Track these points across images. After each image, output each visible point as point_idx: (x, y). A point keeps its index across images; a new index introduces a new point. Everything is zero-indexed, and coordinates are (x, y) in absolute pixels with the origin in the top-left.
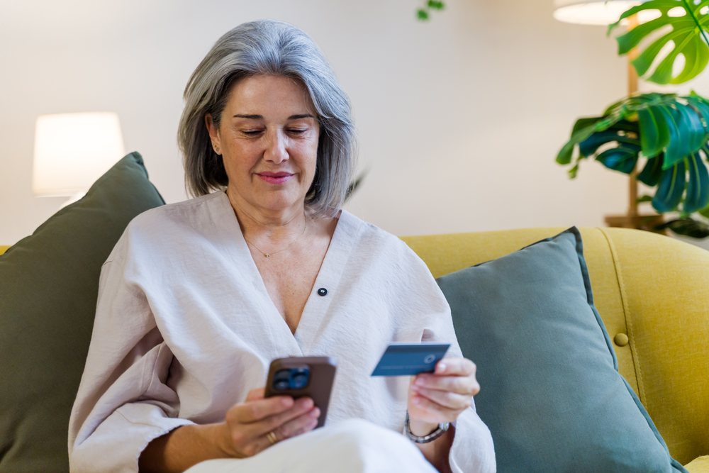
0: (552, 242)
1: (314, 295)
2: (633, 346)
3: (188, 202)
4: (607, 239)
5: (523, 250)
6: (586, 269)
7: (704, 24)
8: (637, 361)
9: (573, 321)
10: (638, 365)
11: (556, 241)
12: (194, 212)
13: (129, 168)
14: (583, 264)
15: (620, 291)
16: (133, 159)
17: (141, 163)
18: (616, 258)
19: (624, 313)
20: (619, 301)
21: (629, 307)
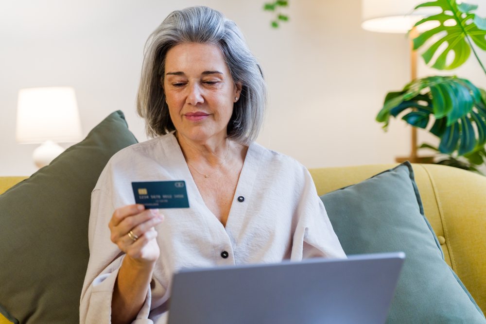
0: (393, 172)
1: (235, 202)
2: (449, 245)
3: (147, 142)
4: (426, 171)
5: (373, 178)
6: (417, 190)
7: (468, 31)
8: (452, 255)
9: (414, 227)
10: (453, 258)
11: (396, 171)
12: (153, 149)
13: (115, 121)
14: (415, 187)
15: (438, 207)
16: (117, 114)
17: (123, 117)
18: (434, 185)
19: (442, 222)
20: (438, 214)
21: (445, 218)
